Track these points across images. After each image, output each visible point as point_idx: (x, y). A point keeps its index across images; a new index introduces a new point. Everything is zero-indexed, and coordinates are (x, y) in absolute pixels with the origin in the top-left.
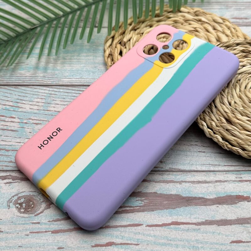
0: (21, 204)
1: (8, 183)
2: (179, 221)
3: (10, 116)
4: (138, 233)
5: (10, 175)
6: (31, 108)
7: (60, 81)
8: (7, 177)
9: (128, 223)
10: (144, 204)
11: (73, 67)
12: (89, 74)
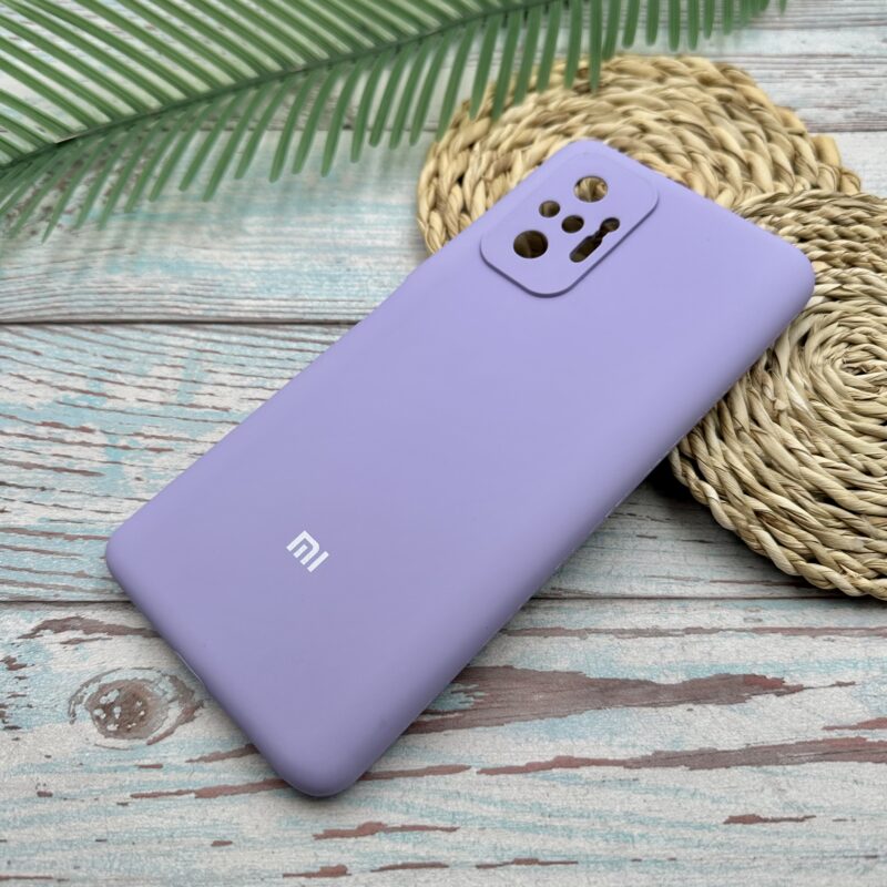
0: (107, 708)
1: (73, 644)
2: (576, 755)
3: (78, 427)
4: (455, 795)
5: (78, 618)
6: (141, 397)
7: (231, 308)
8: (68, 623)
9: (426, 764)
10: (475, 703)
11: (271, 262)
12: (321, 286)
